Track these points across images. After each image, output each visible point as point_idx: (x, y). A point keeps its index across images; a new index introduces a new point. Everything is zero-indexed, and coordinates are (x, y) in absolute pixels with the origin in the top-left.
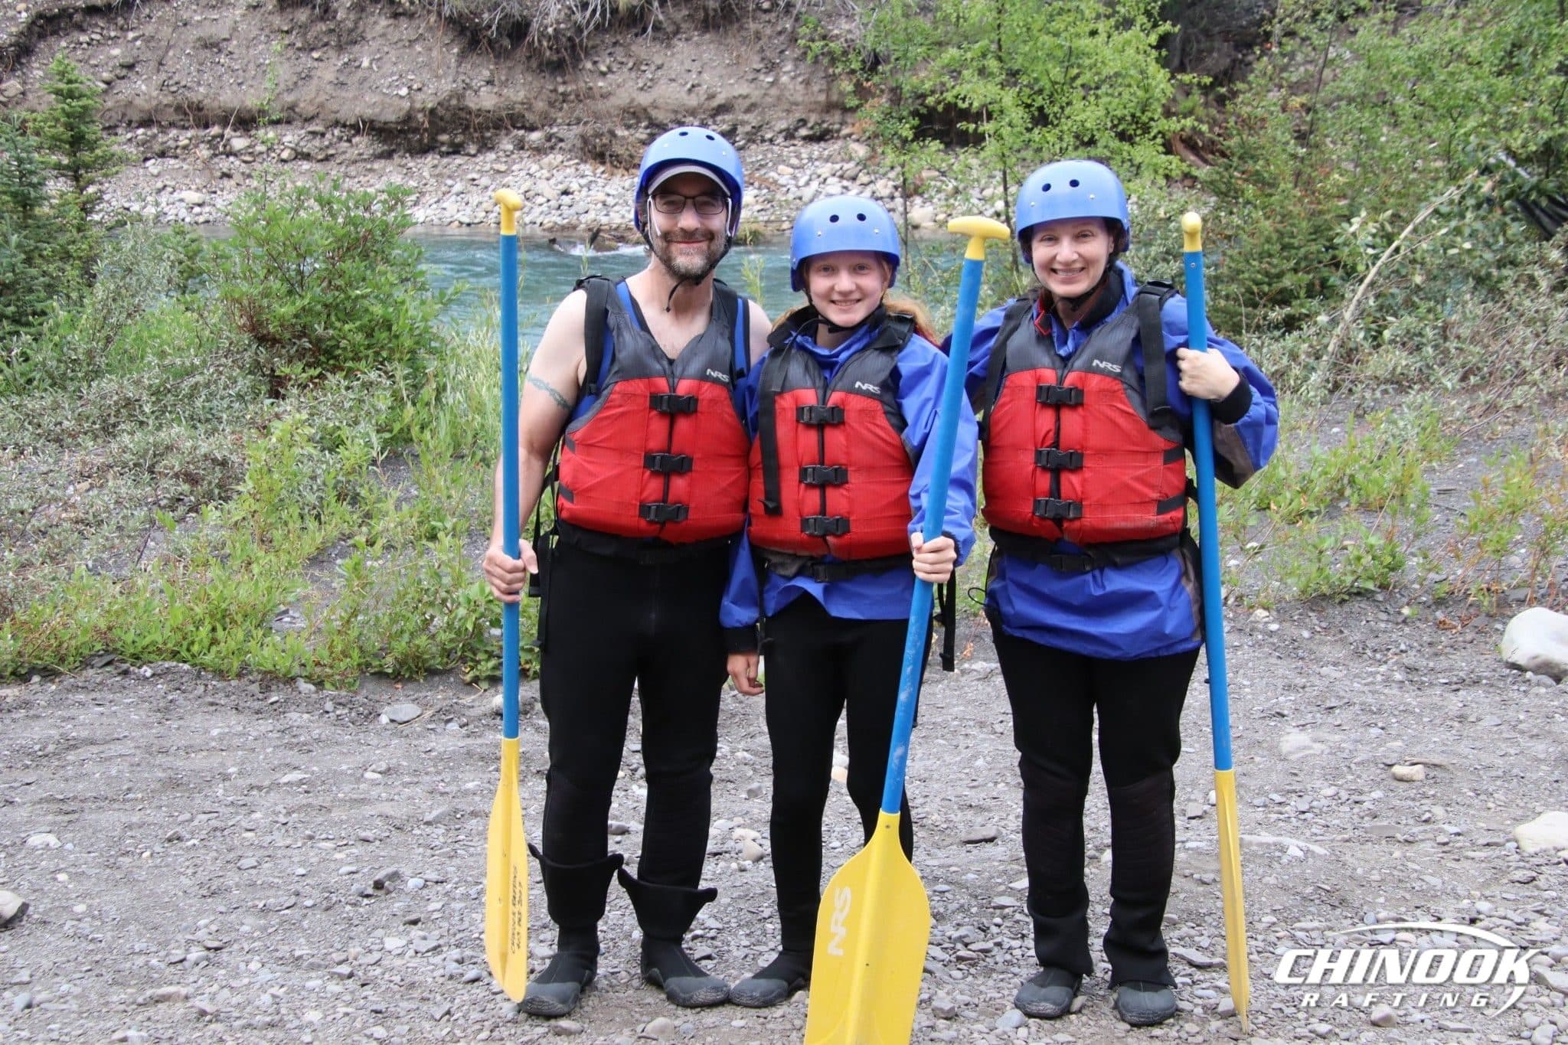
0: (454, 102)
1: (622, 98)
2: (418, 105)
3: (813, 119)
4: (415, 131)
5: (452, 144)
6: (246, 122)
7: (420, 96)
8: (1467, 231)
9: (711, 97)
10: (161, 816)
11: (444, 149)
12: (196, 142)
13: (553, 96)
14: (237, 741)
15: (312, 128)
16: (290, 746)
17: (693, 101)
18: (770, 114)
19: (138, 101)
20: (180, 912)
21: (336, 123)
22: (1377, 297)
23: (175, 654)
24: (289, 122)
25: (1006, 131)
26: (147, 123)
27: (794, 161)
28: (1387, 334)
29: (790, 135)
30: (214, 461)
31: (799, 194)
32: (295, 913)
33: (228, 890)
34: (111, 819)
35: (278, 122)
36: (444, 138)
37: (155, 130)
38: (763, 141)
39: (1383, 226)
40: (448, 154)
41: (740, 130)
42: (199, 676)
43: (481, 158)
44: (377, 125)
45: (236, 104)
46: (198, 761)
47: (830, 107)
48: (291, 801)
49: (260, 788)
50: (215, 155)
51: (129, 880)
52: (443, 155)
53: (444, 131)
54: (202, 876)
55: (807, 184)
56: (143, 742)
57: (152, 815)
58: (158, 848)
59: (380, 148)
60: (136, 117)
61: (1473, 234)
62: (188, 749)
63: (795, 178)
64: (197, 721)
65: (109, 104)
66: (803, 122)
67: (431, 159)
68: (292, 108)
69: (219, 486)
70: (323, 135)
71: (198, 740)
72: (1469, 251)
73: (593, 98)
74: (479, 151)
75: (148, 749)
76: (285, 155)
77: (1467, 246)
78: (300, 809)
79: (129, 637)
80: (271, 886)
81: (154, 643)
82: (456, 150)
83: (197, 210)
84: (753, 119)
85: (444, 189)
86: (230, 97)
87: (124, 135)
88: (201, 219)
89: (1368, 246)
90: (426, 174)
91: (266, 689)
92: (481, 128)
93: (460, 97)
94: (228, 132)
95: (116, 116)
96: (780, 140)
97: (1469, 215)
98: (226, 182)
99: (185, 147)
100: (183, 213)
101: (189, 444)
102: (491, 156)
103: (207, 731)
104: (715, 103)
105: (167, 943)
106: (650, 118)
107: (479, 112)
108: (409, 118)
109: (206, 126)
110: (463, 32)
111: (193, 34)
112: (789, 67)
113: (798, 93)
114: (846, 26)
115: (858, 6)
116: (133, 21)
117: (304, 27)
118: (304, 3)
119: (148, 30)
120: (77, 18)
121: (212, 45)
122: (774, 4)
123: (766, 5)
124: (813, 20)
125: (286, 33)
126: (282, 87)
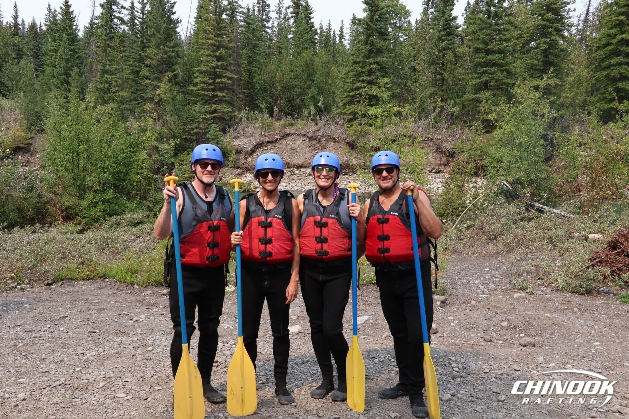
0: (346, 162)
3: (436, 168)
5: (345, 173)
6: (299, 167)
18: (425, 166)
27: (430, 178)
29: (430, 171)
31: (430, 186)
35: (306, 167)
36: (344, 171)
43: (352, 176)
45: (297, 163)
47: (441, 165)
50: (291, 175)
53: (343, 169)
55: (433, 184)
63: (430, 182)
66: (434, 168)
74: (352, 174)
76: (306, 175)
79: (107, 273)
81: (110, 274)
82: (346, 174)
86: (296, 161)
91: (128, 286)
92: (353, 169)
93: (348, 161)
94: (295, 169)
96: (428, 173)
98: (293, 181)
102: (355, 175)
107: (352, 165)
109: (290, 168)
110: (350, 146)
111: (289, 147)
112: (431, 155)
113: (433, 161)
114: (446, 144)
115: (450, 140)
116: (277, 144)
117: (314, 145)
118: (315, 139)
119: (280, 146)
120: (265, 144)
121: (293, 149)
122: (428, 139)
123: (426, 139)
124: (437, 143)
125: (310, 146)
126: (308, 159)
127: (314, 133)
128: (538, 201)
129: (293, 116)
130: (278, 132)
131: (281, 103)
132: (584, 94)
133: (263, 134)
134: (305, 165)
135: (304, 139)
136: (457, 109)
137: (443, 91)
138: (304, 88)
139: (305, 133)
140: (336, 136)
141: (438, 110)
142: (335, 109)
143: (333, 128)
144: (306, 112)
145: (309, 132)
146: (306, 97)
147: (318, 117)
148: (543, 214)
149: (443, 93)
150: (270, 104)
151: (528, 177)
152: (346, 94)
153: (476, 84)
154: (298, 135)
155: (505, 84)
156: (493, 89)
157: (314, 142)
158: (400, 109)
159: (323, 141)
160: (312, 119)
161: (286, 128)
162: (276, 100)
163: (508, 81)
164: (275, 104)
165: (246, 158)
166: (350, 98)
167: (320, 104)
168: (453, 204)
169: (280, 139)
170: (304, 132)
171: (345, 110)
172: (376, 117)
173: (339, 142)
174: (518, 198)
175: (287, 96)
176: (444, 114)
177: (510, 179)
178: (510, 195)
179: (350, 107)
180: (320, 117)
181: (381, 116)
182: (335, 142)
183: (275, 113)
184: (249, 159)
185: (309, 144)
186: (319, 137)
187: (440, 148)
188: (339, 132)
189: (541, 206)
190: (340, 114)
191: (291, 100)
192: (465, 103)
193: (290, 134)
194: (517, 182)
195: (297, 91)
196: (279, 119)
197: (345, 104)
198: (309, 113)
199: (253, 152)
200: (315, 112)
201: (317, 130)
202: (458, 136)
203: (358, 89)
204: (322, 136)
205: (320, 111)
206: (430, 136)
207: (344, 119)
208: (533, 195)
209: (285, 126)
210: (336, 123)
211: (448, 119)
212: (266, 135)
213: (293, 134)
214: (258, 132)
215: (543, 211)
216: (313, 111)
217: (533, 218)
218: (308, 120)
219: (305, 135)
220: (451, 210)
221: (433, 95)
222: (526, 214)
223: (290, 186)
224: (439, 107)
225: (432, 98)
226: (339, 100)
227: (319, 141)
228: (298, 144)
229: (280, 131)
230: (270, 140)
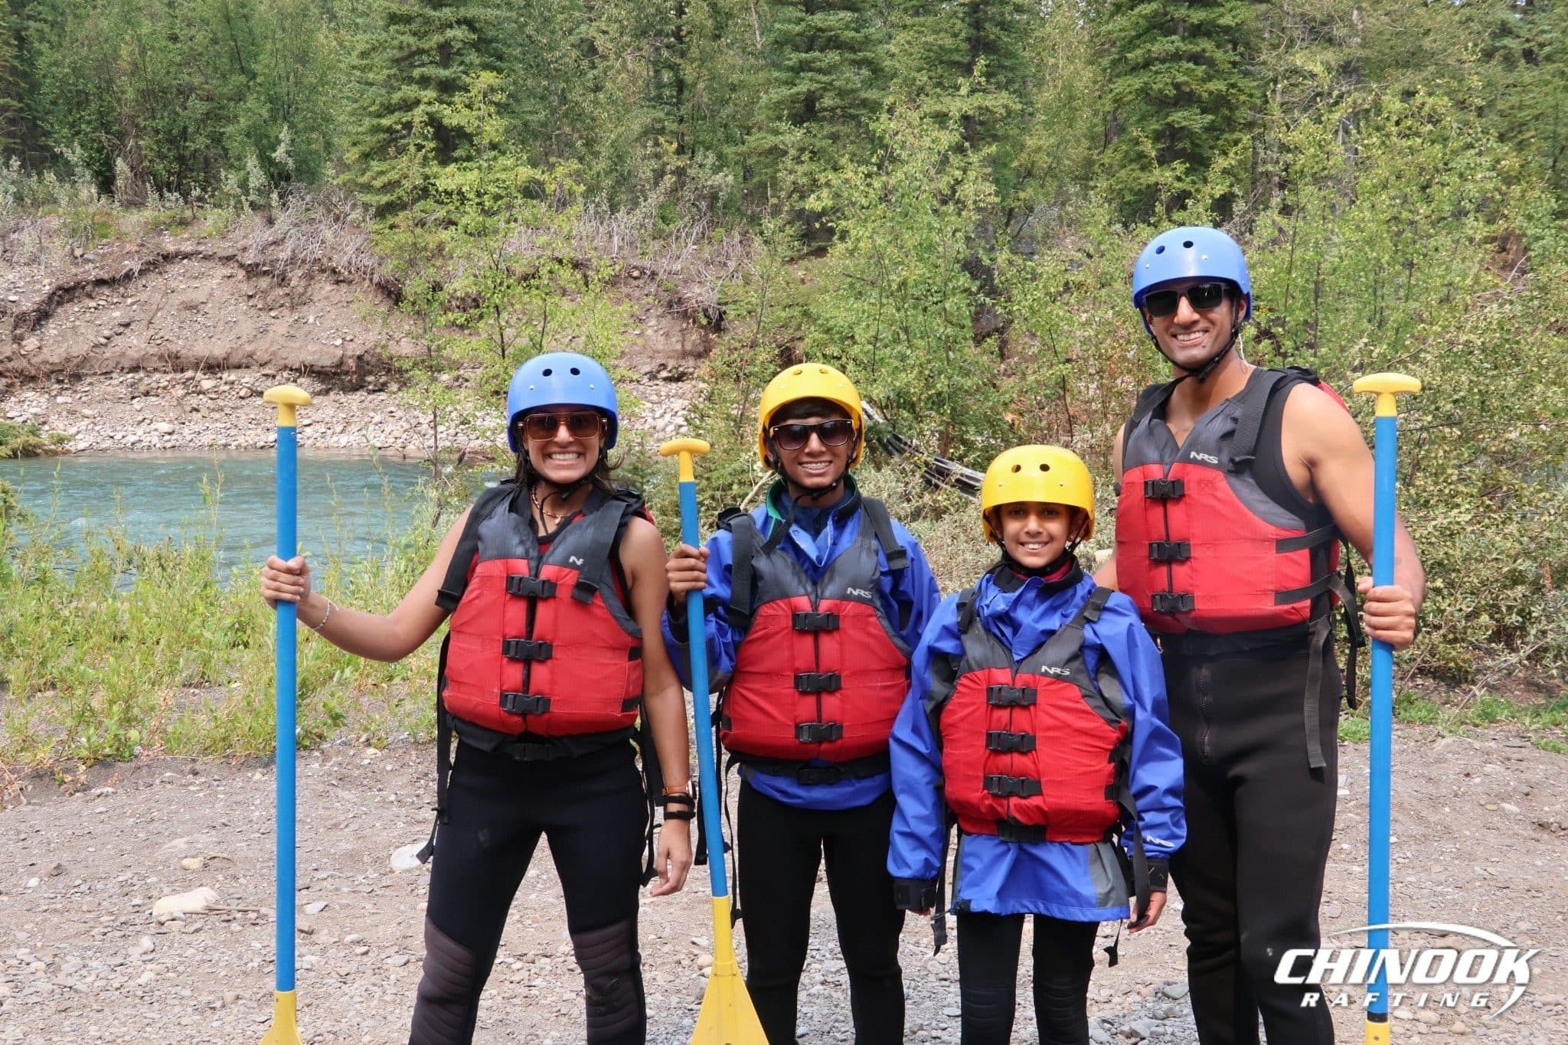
0: (379, 350)
2: (349, 353)
3: (671, 364)
4: (347, 373)
5: (377, 383)
6: (213, 367)
7: (351, 346)
11: (371, 387)
12: (173, 383)
15: (267, 371)
18: (636, 360)
19: (131, 353)
21: (285, 367)
24: (248, 367)
26: (135, 369)
27: (654, 398)
29: (653, 376)
31: (654, 423)
35: (239, 367)
36: (370, 378)
37: (142, 374)
40: (374, 391)
43: (400, 394)
44: (316, 369)
45: (206, 353)
47: (684, 354)
50: (188, 394)
52: (370, 392)
53: (370, 373)
55: (662, 416)
59: (318, 387)
60: (127, 364)
63: (653, 411)
65: (107, 355)
66: (663, 366)
67: (361, 394)
68: (250, 356)
70: (274, 377)
74: (399, 389)
76: (242, 394)
82: (382, 388)
83: (167, 437)
85: (367, 419)
86: (202, 348)
87: (117, 378)
88: (169, 445)
90: (354, 408)
92: (401, 370)
93: (384, 347)
94: (199, 375)
95: (112, 364)
96: (645, 380)
98: (196, 416)
99: (165, 388)
100: (155, 440)
102: (409, 393)
107: (399, 358)
108: (341, 363)
109: (182, 371)
110: (389, 294)
111: (176, 299)
112: (653, 322)
113: (660, 343)
114: (697, 290)
115: (710, 274)
116: (131, 290)
117: (265, 292)
118: (266, 273)
119: (143, 297)
120: (89, 288)
121: (192, 307)
122: (643, 273)
123: (636, 274)
124: (670, 285)
125: (251, 297)
126: (244, 339)
127: (262, 251)
128: (960, 459)
129: (185, 195)
130: (134, 248)
131: (139, 147)
132: (1085, 143)
133: (78, 252)
134: (234, 360)
135: (227, 271)
136: (725, 180)
137: (681, 120)
138: (222, 96)
139: (230, 252)
140: (339, 261)
141: (669, 180)
142: (331, 172)
143: (328, 234)
144: (230, 181)
145: (245, 249)
146: (229, 129)
147: (275, 196)
148: (974, 495)
149: (683, 128)
150: (99, 151)
151: (928, 387)
152: (368, 122)
153: (779, 102)
154: (207, 258)
155: (864, 103)
156: (832, 120)
157: (264, 282)
158: (537, 174)
159: (295, 277)
160: (253, 205)
161: (160, 233)
162: (122, 136)
163: (871, 94)
164: (119, 149)
165: (18, 339)
166: (382, 136)
167: (279, 154)
168: (715, 474)
169: (141, 272)
170: (224, 248)
171: (368, 174)
172: (463, 198)
173: (350, 282)
174: (901, 451)
175: (160, 124)
176: (688, 194)
177: (879, 392)
178: (879, 440)
179: (384, 166)
180: (281, 197)
181: (479, 194)
182: (338, 282)
183: (119, 183)
184: (31, 343)
185: (247, 288)
186: (280, 266)
187: (680, 301)
188: (350, 250)
189: (968, 471)
190: (350, 188)
191: (176, 138)
192: (750, 162)
193: (177, 254)
194: (901, 401)
195: (198, 106)
196: (135, 203)
197: (366, 156)
198: (244, 185)
199: (40, 317)
200: (263, 180)
201: (274, 243)
202: (732, 265)
203: (408, 105)
204: (292, 261)
205: (279, 177)
206: (646, 263)
207: (366, 206)
208: (946, 440)
209: (157, 228)
210: (337, 219)
211: (699, 210)
212: (89, 256)
213: (186, 256)
214: (58, 247)
215: (973, 487)
216: (257, 178)
217: (946, 510)
218: (238, 207)
219: (229, 258)
220: (709, 493)
221: (653, 131)
222: (927, 498)
223: (186, 431)
224: (672, 173)
225: (650, 143)
226: (345, 142)
227: (283, 280)
228: (207, 290)
229: (142, 245)
230: (106, 277)
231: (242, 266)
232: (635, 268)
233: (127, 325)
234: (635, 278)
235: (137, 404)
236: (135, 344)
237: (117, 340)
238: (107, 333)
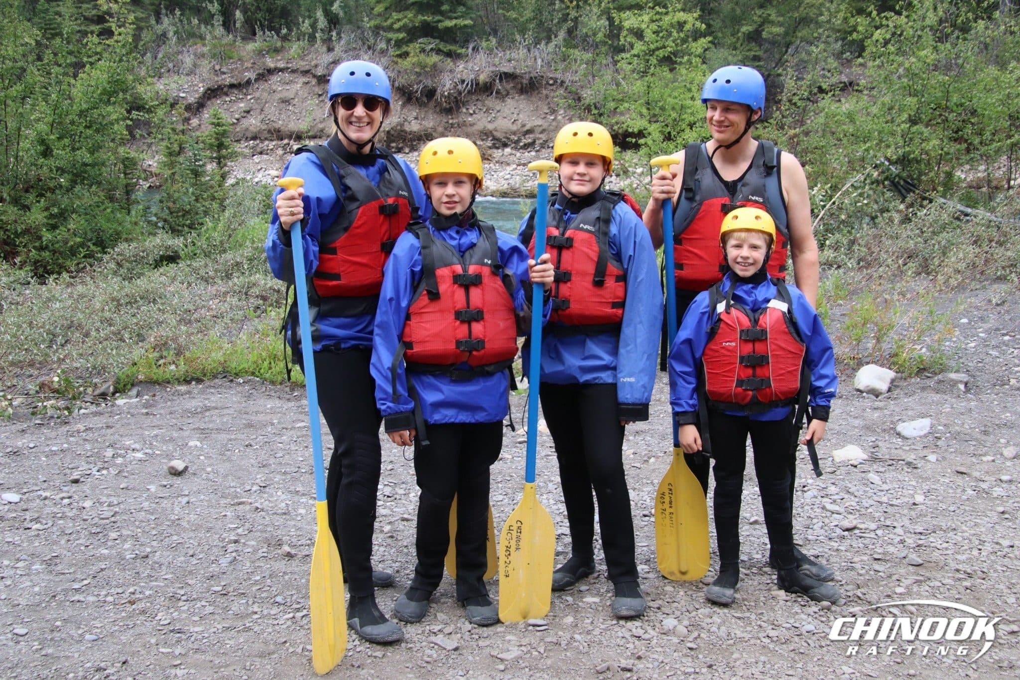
0: (399, 128)
1: (480, 126)
5: (397, 148)
6: (300, 136)
8: (866, 195)
9: (523, 126)
10: (243, 437)
12: (278, 146)
13: (447, 125)
14: (277, 410)
16: (301, 413)
17: (514, 128)
19: (251, 128)
20: (250, 473)
22: (824, 225)
23: (253, 374)
24: (320, 137)
25: (650, 142)
26: (254, 138)
28: (828, 242)
30: (274, 290)
32: (298, 475)
33: (270, 465)
34: (223, 437)
35: (315, 137)
36: (393, 145)
37: (258, 142)
38: (548, 147)
39: (827, 192)
41: (537, 142)
42: (263, 383)
43: (411, 154)
45: (296, 129)
46: (261, 417)
48: (299, 434)
49: (287, 429)
50: (285, 153)
51: (229, 460)
53: (393, 141)
54: (260, 459)
56: (238, 409)
57: (240, 436)
58: (242, 449)
60: (249, 135)
61: (868, 196)
62: (257, 413)
64: (261, 402)
65: (238, 130)
68: (322, 131)
69: (276, 302)
71: (261, 409)
72: (866, 204)
73: (465, 126)
74: (410, 151)
75: (240, 412)
77: (865, 202)
78: (303, 436)
79: (234, 365)
80: (288, 464)
81: (244, 368)
83: (276, 179)
84: (543, 137)
86: (294, 126)
87: (243, 144)
89: (822, 201)
91: (292, 390)
92: (411, 140)
93: (402, 125)
94: (292, 142)
95: (241, 135)
97: (867, 187)
99: (272, 150)
100: (269, 181)
101: (263, 282)
103: (265, 406)
104: (525, 129)
105: (244, 484)
106: (493, 136)
107: (411, 133)
109: (282, 140)
111: (277, 96)
112: (562, 112)
114: (590, 92)
116: (250, 91)
119: (257, 94)
120: (225, 89)
121: (286, 101)
122: (556, 82)
123: (551, 82)
124: (574, 89)
125: (320, 95)
126: (318, 120)
127: (327, 68)
129: (278, 33)
130: (250, 65)
133: (217, 67)
134: (312, 133)
135: (305, 80)
136: (603, 25)
139: (307, 68)
141: (570, 24)
142: (366, 19)
144: (306, 24)
145: (316, 66)
147: (333, 34)
150: (224, 6)
154: (293, 71)
160: (322, 39)
161: (264, 56)
165: (187, 120)
167: (335, 8)
169: (256, 80)
170: (303, 65)
171: (390, 21)
176: (579, 33)
180: (337, 34)
183: (238, 26)
184: (195, 122)
185: (318, 90)
187: (580, 99)
190: (378, 29)
193: (276, 69)
196: (248, 38)
197: (388, 10)
198: (314, 27)
199: (199, 107)
200: (326, 24)
202: (609, 77)
205: (336, 23)
206: (558, 75)
207: (389, 40)
209: (262, 53)
210: (369, 48)
211: (588, 43)
212: (224, 70)
213: (281, 70)
214: (205, 66)
216: (322, 22)
218: (312, 41)
219: (306, 72)
224: (571, 20)
228: (294, 91)
229: (254, 63)
230: (235, 82)
231: (314, 76)
232: (551, 78)
233: (248, 112)
234: (551, 85)
235: (256, 159)
236: (253, 123)
237: (244, 121)
238: (237, 116)
